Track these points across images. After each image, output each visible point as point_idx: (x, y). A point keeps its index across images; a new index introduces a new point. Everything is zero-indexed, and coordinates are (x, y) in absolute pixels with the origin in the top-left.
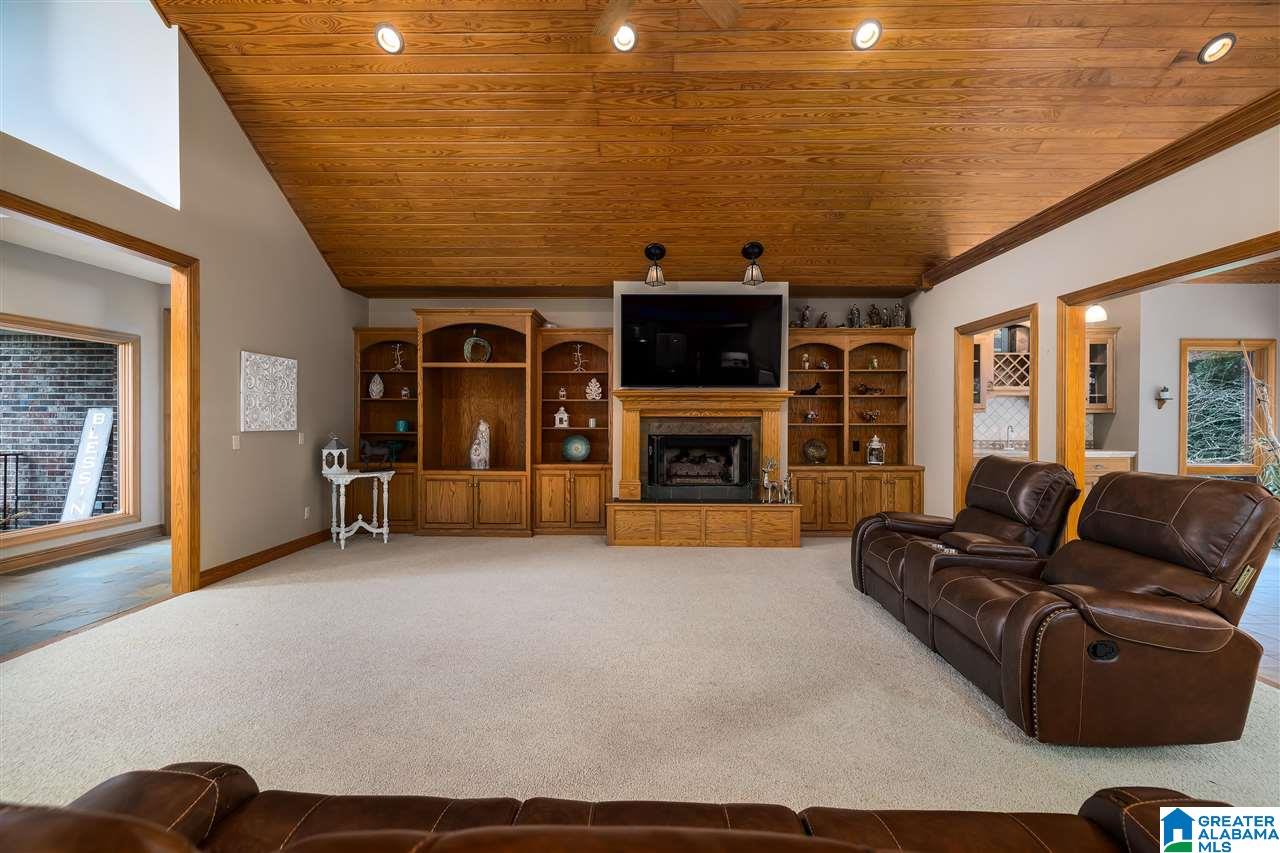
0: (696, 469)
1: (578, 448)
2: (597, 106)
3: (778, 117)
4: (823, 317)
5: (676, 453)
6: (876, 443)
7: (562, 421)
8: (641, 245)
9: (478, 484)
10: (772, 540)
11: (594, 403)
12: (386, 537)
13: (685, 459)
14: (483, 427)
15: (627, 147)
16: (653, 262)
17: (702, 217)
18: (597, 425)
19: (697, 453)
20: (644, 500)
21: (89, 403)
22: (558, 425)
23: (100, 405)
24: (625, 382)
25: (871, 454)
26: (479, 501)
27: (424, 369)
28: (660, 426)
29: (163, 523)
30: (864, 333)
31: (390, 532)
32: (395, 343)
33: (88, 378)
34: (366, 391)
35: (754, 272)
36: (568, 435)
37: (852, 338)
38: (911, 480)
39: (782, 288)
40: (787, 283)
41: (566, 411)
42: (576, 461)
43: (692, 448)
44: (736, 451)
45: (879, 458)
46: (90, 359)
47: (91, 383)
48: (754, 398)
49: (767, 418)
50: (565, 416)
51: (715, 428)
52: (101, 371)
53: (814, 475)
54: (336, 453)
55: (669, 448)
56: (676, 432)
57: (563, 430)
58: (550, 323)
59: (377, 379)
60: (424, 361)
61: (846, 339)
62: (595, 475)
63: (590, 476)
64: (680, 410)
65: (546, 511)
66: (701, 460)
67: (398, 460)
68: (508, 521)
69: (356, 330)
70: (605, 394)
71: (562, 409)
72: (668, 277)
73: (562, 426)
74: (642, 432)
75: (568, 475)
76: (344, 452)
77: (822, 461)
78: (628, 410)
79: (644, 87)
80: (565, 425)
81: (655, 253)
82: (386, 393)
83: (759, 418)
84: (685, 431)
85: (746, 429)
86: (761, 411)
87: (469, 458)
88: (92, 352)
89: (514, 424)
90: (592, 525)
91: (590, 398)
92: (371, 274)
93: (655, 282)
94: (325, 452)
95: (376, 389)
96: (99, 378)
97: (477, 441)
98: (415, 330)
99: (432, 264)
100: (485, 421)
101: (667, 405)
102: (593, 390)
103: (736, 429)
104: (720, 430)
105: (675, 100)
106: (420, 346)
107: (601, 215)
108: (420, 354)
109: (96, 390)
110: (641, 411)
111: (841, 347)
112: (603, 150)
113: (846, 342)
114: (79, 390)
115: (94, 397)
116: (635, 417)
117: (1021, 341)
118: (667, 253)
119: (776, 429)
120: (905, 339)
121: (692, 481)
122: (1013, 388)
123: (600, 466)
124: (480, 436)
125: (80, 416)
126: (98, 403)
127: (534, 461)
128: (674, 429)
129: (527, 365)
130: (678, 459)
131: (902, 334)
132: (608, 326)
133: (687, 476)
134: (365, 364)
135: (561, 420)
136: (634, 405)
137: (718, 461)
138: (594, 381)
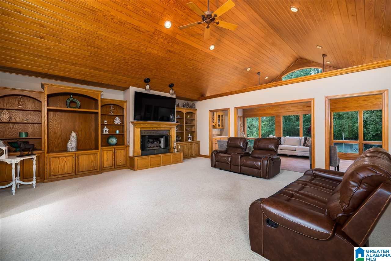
0: (153, 145)
1: (113, 141)
2: (152, 37)
3: (191, 57)
4: (179, 104)
6: (190, 136)
8: (144, 78)
9: (78, 157)
10: (177, 161)
11: (118, 125)
12: (34, 185)
14: (74, 134)
15: (154, 51)
16: (147, 83)
18: (119, 132)
20: (142, 155)
24: (135, 119)
25: (189, 138)
26: (78, 163)
27: (47, 109)
30: (188, 109)
31: (37, 182)
36: (109, 136)
37: (186, 110)
38: (198, 144)
40: (175, 95)
41: (107, 128)
42: (113, 145)
44: (162, 140)
49: (171, 130)
51: (159, 133)
53: (181, 144)
54: (4, 149)
58: (102, 96)
59: (6, 112)
60: (47, 106)
61: (184, 110)
62: (123, 149)
63: (122, 149)
64: (151, 128)
65: (105, 164)
66: (153, 142)
68: (92, 169)
70: (123, 122)
71: (105, 127)
72: (151, 89)
73: (106, 133)
75: (114, 150)
76: (7, 148)
77: (180, 141)
78: (136, 128)
79: (166, 38)
80: (107, 133)
83: (169, 130)
84: (152, 134)
85: (167, 133)
86: (171, 128)
89: (83, 133)
90: (122, 166)
91: (116, 123)
95: (5, 117)
97: (71, 140)
100: (74, 131)
101: (148, 126)
102: (117, 121)
103: (164, 133)
104: (161, 133)
105: (172, 44)
107: (136, 66)
108: (46, 103)
110: (141, 128)
111: (183, 112)
112: (147, 49)
116: (139, 130)
118: (150, 81)
119: (173, 133)
120: (194, 111)
121: (152, 148)
123: (123, 146)
124: (72, 138)
127: (101, 146)
129: (99, 111)
133: (151, 147)
135: (106, 131)
136: (139, 126)
137: (157, 142)
138: (117, 118)
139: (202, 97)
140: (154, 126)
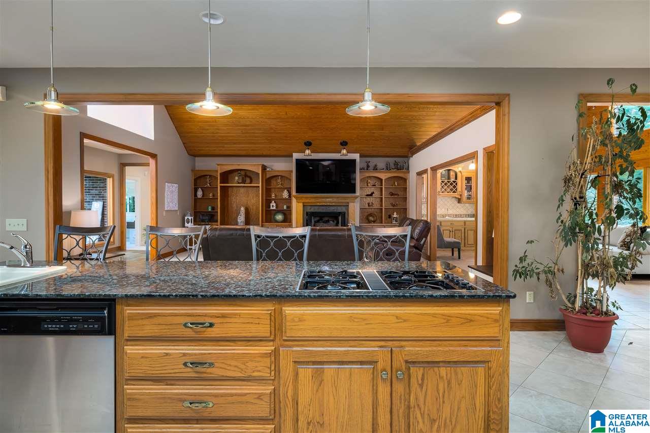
0: (325, 225)
1: (279, 217)
4: (376, 166)
5: (317, 219)
6: (395, 215)
7: (273, 206)
8: (303, 141)
11: (286, 199)
13: (321, 221)
14: (242, 209)
16: (307, 147)
17: (324, 133)
18: (287, 208)
19: (326, 219)
21: (93, 199)
22: (271, 208)
23: (97, 200)
24: (297, 191)
25: (393, 219)
27: (221, 186)
28: (310, 209)
29: (120, 245)
30: (390, 173)
32: (207, 175)
33: (92, 190)
34: (196, 195)
35: (344, 151)
36: (275, 212)
37: (386, 174)
39: (356, 156)
40: (359, 154)
41: (275, 202)
42: (279, 222)
43: (324, 217)
44: (340, 218)
45: (396, 221)
46: (92, 183)
47: (94, 192)
48: (345, 198)
49: (351, 205)
50: (274, 205)
51: (331, 209)
52: (97, 187)
54: (190, 218)
55: (315, 217)
56: (316, 211)
57: (273, 210)
58: (269, 168)
59: (200, 190)
60: (220, 183)
64: (318, 202)
66: (327, 222)
67: (210, 222)
69: (192, 171)
70: (290, 196)
71: (273, 201)
74: (304, 211)
76: (193, 218)
77: (374, 222)
78: (298, 202)
80: (274, 208)
81: (308, 144)
82: (203, 196)
83: (348, 205)
84: (320, 211)
85: (343, 209)
86: (348, 203)
87: (237, 221)
88: (94, 180)
91: (284, 197)
92: (200, 150)
93: (308, 154)
94: (186, 218)
95: (200, 193)
96: (96, 190)
97: (240, 215)
98: (217, 171)
99: (223, 147)
100: (243, 206)
101: (313, 200)
102: (285, 194)
103: (340, 210)
104: (334, 209)
106: (219, 178)
108: (219, 181)
109: (96, 195)
110: (303, 203)
111: (381, 178)
113: (384, 176)
114: (89, 195)
115: (94, 197)
116: (301, 205)
117: (452, 175)
118: (312, 145)
119: (354, 209)
120: (406, 174)
122: (454, 194)
123: (288, 224)
124: (241, 212)
125: (89, 204)
126: (96, 199)
127: (262, 222)
128: (316, 210)
129: (260, 185)
130: (318, 221)
131: (405, 173)
132: (291, 170)
134: (195, 184)
136: (301, 201)
137: (334, 222)
138: (286, 190)
139: (413, 148)
140: (320, 200)
